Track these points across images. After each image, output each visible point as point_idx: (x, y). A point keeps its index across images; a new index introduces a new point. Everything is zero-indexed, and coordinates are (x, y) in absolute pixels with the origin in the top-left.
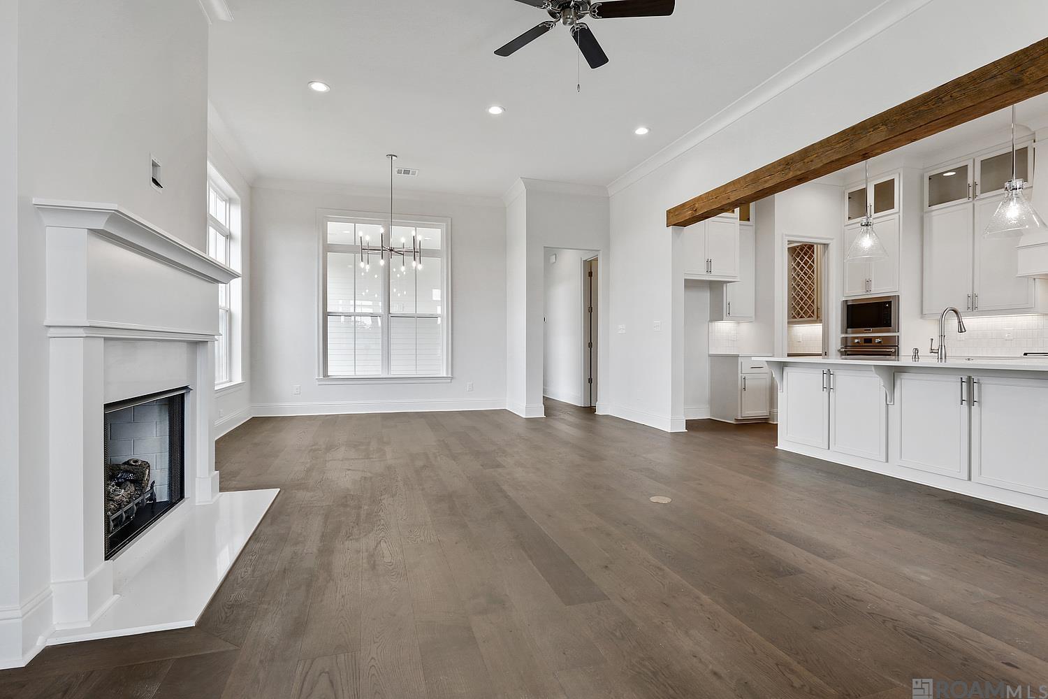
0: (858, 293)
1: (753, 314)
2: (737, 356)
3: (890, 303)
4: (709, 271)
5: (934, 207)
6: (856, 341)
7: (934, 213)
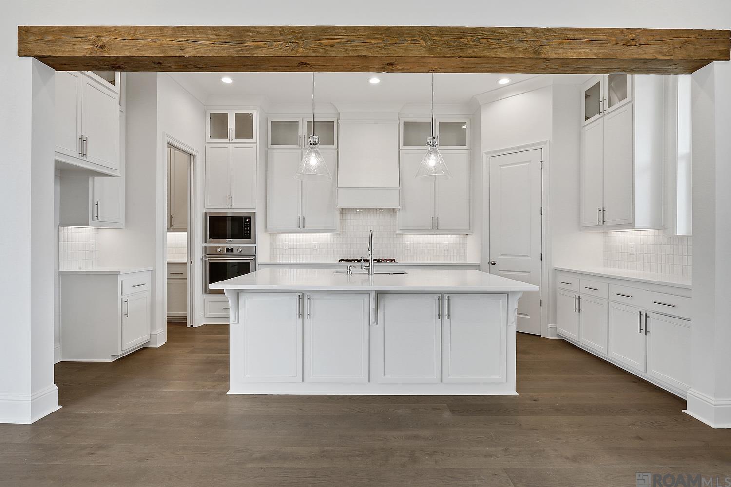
0: (220, 207)
1: (123, 220)
2: (116, 274)
3: (249, 218)
4: (84, 154)
5: (275, 146)
6: (219, 250)
7: (275, 151)
